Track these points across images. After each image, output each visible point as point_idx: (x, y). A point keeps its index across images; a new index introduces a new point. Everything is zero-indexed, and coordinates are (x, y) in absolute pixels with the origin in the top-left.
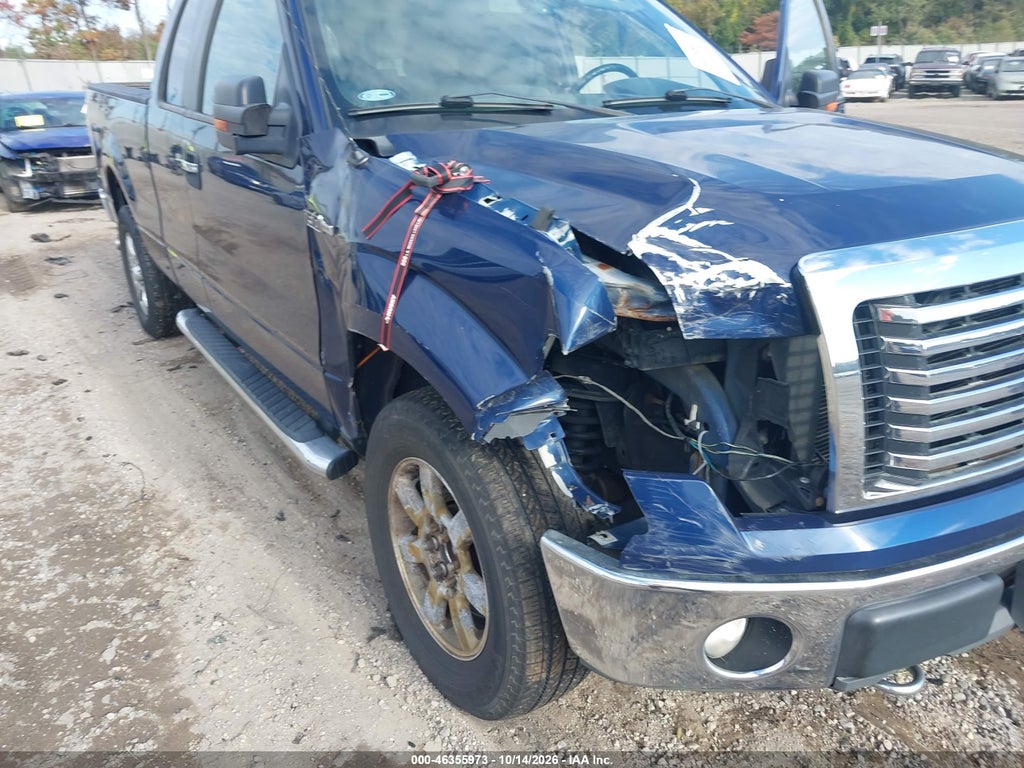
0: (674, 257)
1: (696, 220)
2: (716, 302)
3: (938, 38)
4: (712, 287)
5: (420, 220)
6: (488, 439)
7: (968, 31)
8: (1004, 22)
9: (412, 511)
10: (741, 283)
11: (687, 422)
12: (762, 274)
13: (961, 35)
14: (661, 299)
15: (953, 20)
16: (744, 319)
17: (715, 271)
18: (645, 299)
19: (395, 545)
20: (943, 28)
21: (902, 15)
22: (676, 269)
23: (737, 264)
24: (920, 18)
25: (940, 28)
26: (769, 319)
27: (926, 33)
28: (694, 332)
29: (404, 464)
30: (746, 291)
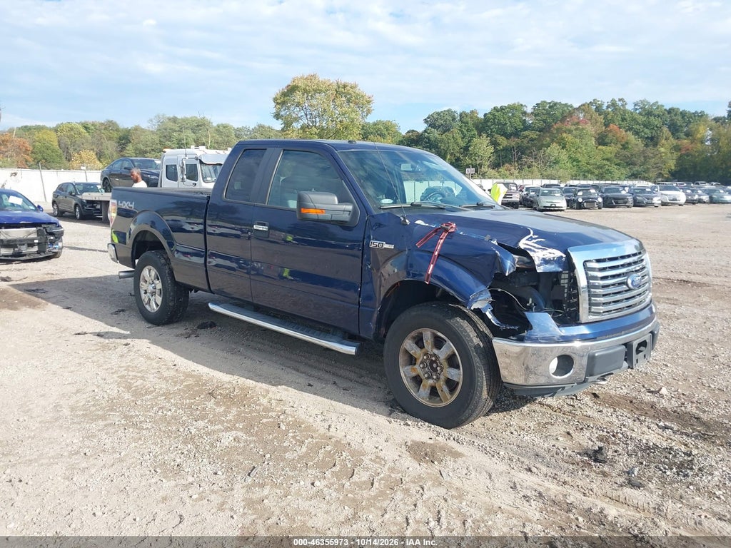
0: (533, 248)
1: (535, 239)
2: (546, 261)
3: (500, 175)
4: (544, 257)
5: (442, 240)
6: (472, 308)
7: (516, 172)
8: (535, 168)
9: (415, 353)
10: (553, 256)
11: (528, 305)
12: (558, 253)
13: (511, 174)
14: (529, 261)
15: (507, 165)
16: (553, 266)
17: (545, 252)
18: (523, 261)
19: (401, 371)
20: (502, 170)
21: (478, 162)
22: (534, 251)
23: (550, 250)
24: (487, 163)
25: (500, 170)
26: (560, 266)
27: (493, 172)
28: (540, 270)
29: (414, 334)
30: (554, 258)
